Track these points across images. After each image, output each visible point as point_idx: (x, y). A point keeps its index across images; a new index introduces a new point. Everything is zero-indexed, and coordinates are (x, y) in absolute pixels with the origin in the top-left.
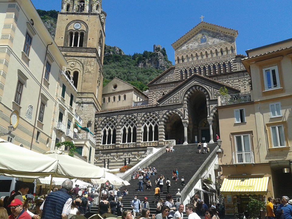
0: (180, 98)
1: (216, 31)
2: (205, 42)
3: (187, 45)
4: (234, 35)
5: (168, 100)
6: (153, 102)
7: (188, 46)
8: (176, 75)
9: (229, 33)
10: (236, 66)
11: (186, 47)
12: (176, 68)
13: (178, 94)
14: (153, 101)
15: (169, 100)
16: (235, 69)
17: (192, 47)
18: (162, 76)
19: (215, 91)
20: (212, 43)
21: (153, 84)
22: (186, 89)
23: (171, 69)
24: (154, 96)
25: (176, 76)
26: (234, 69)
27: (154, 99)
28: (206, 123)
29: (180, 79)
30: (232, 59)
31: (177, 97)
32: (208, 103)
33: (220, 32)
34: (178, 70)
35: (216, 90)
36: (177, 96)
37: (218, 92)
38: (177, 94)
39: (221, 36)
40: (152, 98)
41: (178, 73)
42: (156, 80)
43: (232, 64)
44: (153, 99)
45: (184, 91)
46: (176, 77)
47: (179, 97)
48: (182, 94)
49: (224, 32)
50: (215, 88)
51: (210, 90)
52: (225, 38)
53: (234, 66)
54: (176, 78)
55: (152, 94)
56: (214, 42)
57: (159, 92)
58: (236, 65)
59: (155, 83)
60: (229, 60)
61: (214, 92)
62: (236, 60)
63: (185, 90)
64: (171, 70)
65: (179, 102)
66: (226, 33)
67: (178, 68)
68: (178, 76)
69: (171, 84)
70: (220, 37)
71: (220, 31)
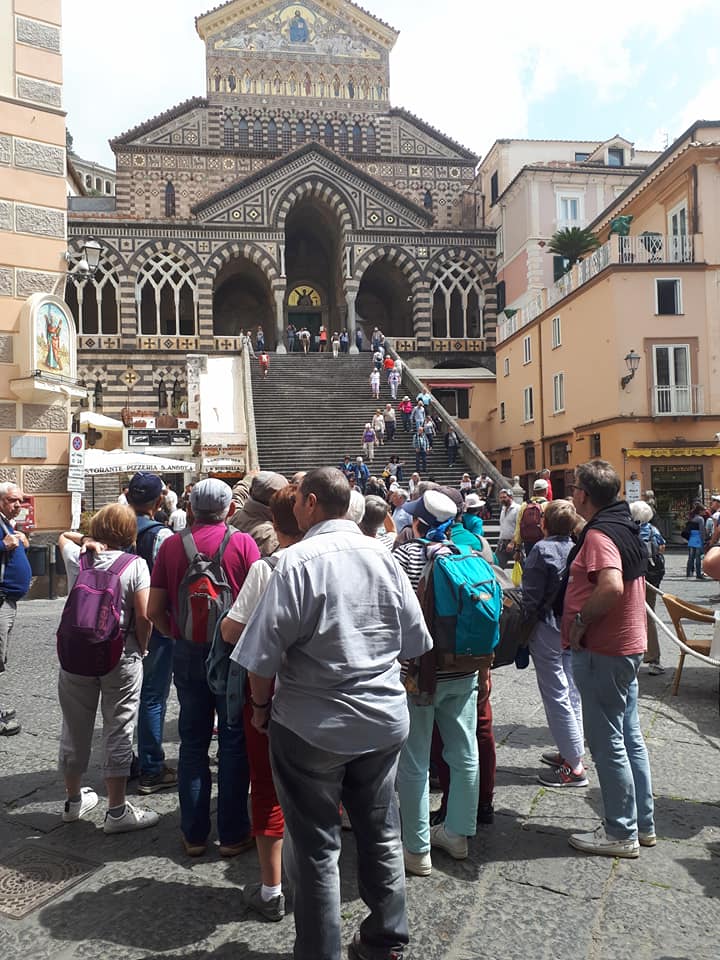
0: (265, 209)
1: (336, 14)
2: (304, 41)
3: (247, 36)
4: (387, 42)
5: (228, 211)
6: (133, 205)
7: (250, 40)
8: (211, 129)
9: (374, 33)
10: (389, 141)
11: (245, 40)
12: (212, 107)
13: (260, 196)
14: (132, 201)
15: (231, 212)
16: (387, 148)
17: (261, 44)
18: (164, 123)
19: (368, 206)
20: (324, 50)
21: (131, 143)
22: (284, 183)
23: (196, 107)
24: (137, 187)
25: (212, 132)
26: (382, 147)
27: (137, 197)
28: (302, 294)
29: (222, 144)
30: (379, 115)
31: (256, 206)
32: (348, 238)
33: (351, 20)
34: (217, 114)
35: (371, 204)
36: (257, 200)
37: (376, 209)
38: (257, 194)
39: (351, 37)
40: (128, 194)
41: (218, 125)
42: (144, 134)
43: (379, 133)
44: (133, 197)
45: (277, 188)
46: (211, 136)
47: (262, 206)
48: (271, 198)
49: (361, 26)
50: (370, 198)
51: (357, 200)
52: (364, 46)
53: (383, 140)
54: (211, 140)
55: (127, 178)
56: (330, 50)
57: (154, 177)
58: (389, 137)
59: (138, 142)
60: (371, 119)
61: (366, 209)
62: (389, 123)
63: (280, 185)
64: (193, 108)
65: (263, 223)
66: (368, 30)
67: (216, 107)
68: (217, 133)
69: (196, 157)
70: (348, 39)
71: (348, 18)
